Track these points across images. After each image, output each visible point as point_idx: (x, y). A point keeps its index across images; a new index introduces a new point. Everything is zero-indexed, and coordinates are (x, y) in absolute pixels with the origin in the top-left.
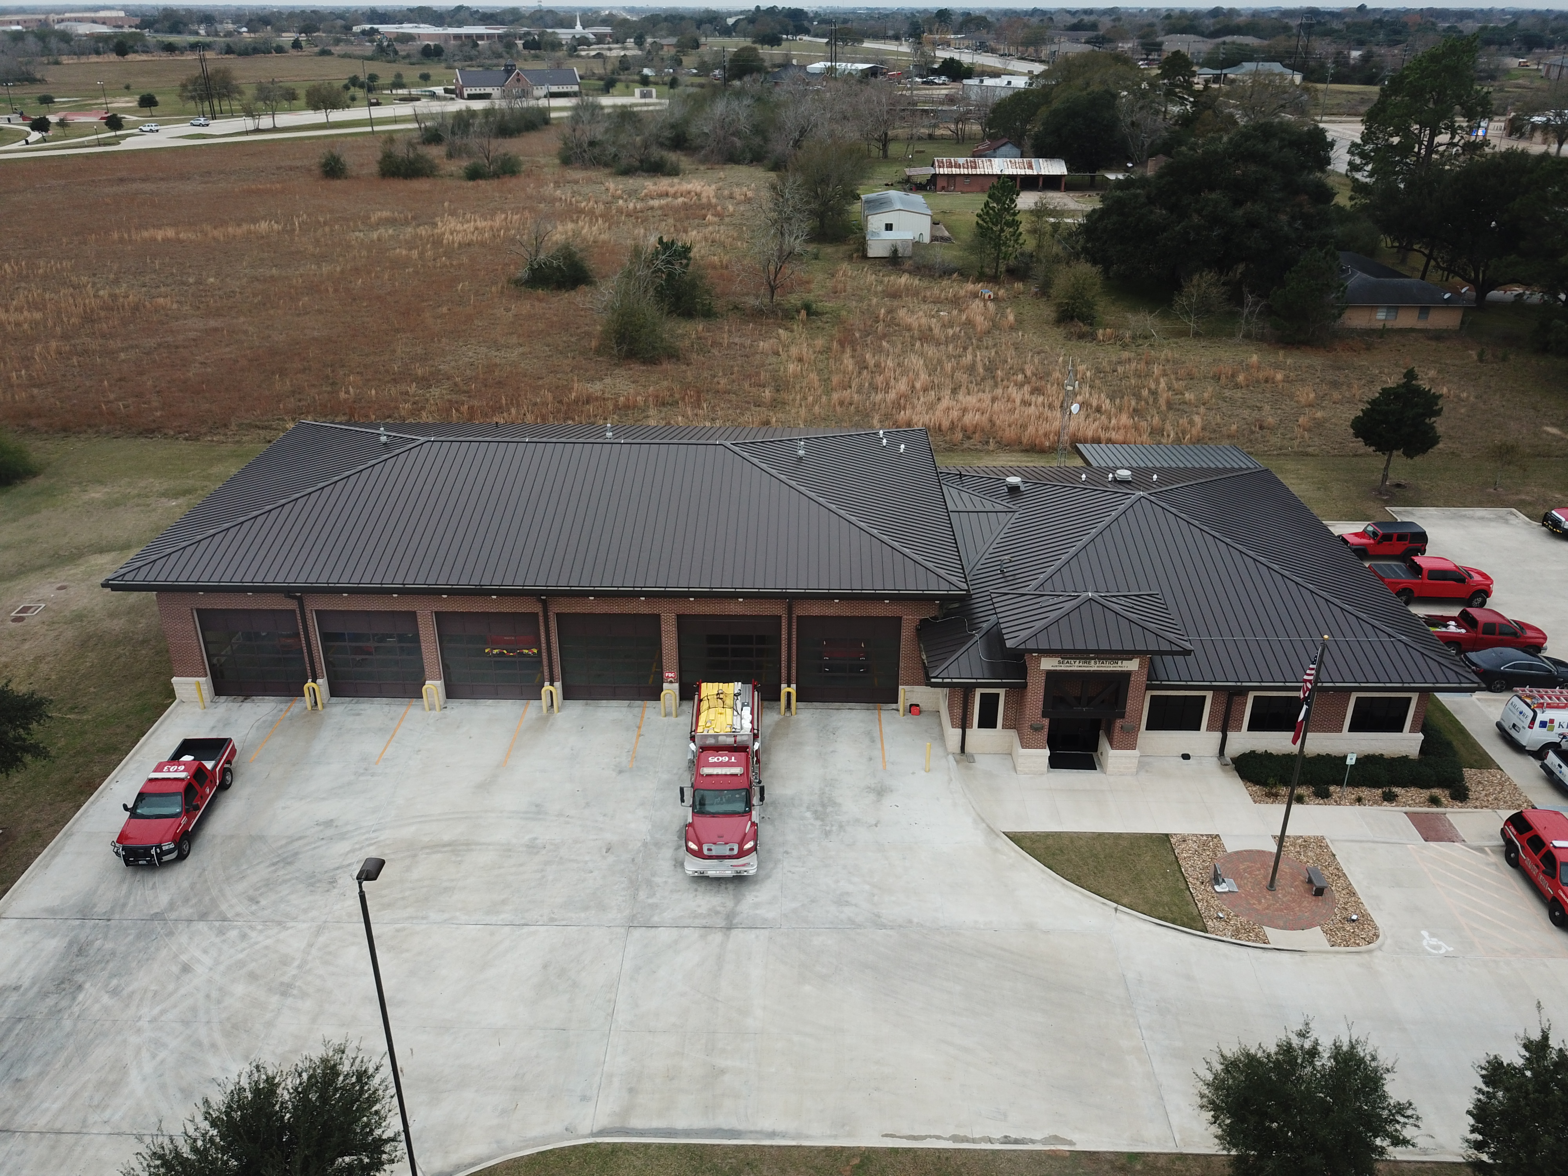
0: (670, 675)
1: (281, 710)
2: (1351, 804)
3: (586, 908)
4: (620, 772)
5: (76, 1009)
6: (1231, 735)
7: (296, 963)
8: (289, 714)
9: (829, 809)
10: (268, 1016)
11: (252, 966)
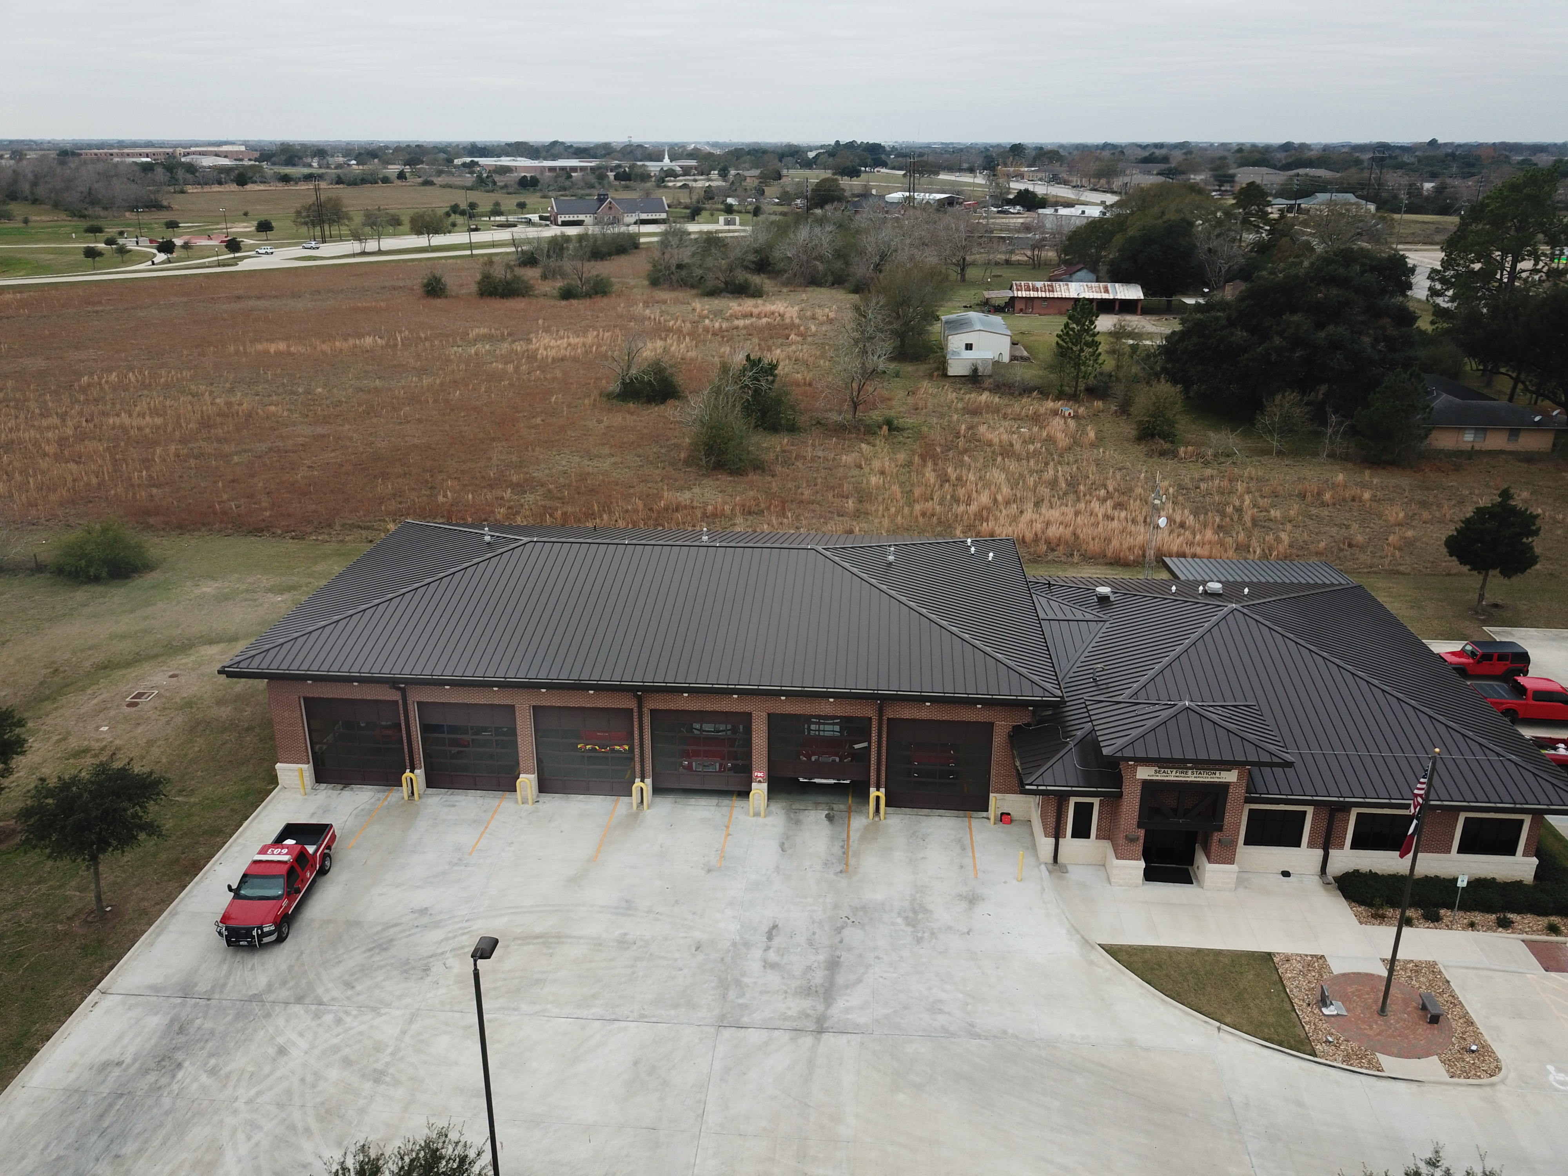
0: (760, 774)
1: (379, 799)
2: (1463, 929)
3: (676, 1006)
4: (709, 871)
5: (175, 1087)
6: (1332, 852)
7: (390, 1050)
8: (386, 803)
9: (921, 916)
10: (362, 1102)
11: (347, 1051)
